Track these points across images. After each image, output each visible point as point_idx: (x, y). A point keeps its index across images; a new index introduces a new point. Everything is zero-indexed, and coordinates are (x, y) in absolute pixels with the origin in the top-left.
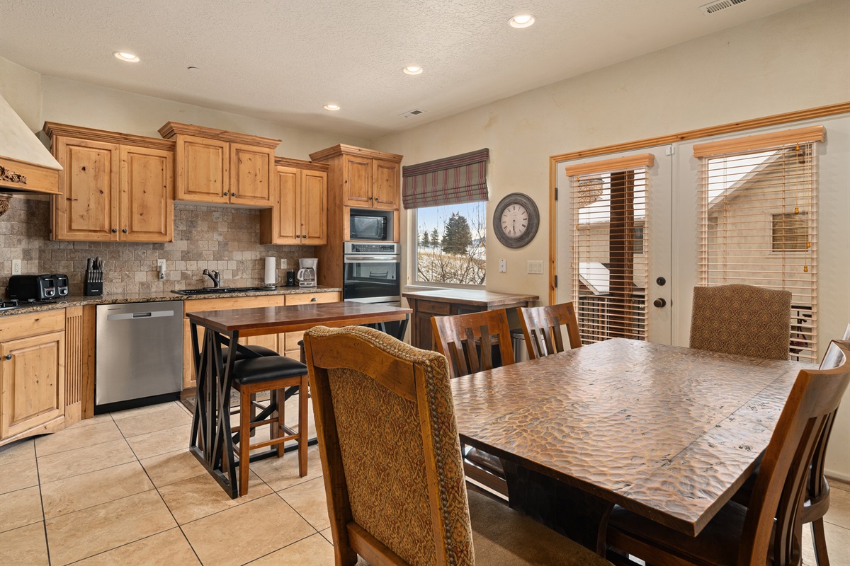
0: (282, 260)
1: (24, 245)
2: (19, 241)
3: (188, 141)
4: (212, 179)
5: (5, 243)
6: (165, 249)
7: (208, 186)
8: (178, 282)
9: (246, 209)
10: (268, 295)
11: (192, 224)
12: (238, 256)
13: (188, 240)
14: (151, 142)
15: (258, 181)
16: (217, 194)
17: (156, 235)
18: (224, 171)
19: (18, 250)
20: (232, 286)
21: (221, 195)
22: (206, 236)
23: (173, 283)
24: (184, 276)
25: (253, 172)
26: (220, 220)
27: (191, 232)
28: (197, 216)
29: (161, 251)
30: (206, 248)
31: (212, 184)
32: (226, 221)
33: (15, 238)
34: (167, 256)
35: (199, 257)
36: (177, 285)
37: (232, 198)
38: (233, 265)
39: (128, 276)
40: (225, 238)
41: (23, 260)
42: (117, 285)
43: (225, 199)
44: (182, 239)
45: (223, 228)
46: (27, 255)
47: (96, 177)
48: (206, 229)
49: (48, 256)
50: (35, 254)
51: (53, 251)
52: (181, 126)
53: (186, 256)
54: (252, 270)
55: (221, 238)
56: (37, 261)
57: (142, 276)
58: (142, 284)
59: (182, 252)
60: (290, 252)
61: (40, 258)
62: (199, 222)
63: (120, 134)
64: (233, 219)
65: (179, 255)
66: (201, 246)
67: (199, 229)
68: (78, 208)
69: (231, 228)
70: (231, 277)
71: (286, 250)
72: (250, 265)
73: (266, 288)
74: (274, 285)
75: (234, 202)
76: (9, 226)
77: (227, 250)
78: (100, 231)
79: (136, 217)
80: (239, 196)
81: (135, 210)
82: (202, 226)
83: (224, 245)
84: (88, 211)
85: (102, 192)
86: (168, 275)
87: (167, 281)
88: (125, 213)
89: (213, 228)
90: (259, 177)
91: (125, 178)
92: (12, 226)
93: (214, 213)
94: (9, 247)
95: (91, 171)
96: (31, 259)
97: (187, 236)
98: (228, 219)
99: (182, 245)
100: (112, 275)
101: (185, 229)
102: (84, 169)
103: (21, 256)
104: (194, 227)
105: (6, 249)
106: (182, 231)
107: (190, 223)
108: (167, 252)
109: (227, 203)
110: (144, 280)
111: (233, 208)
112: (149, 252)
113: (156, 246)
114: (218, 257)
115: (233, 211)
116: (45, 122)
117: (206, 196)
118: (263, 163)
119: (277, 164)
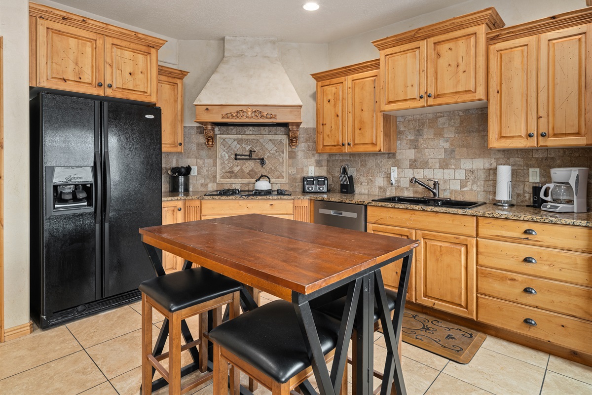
0: (531, 170)
1: (317, 157)
2: (313, 155)
3: (388, 53)
4: (409, 84)
5: (304, 156)
6: (397, 158)
7: (406, 92)
8: (407, 188)
9: (477, 109)
10: (449, 213)
11: (419, 132)
12: (467, 164)
13: (415, 148)
14: (365, 66)
15: (461, 73)
16: (415, 99)
17: (370, 146)
18: (421, 71)
19: (313, 160)
20: (459, 198)
21: (418, 98)
22: (432, 143)
23: (402, 189)
24: (414, 181)
25: (454, 64)
26: (447, 125)
27: (418, 141)
28: (423, 124)
29: (394, 160)
30: (432, 156)
31: (409, 89)
32: (452, 126)
33: (311, 153)
34: (397, 164)
35: (425, 165)
36: (406, 192)
37: (429, 99)
38: (461, 175)
39: (372, 181)
40: (451, 144)
41: (316, 166)
42: (365, 187)
43: (422, 102)
44: (410, 149)
45: (450, 134)
46: (319, 164)
47: (335, 105)
48: (432, 136)
49: (330, 164)
50: (324, 163)
51: (333, 161)
52: (380, 42)
53: (413, 165)
54: (486, 181)
55: (447, 145)
56: (326, 168)
57: (380, 181)
58: (380, 188)
59: (410, 160)
60: (547, 159)
61: (327, 166)
62: (426, 130)
63: (346, 67)
64: (461, 123)
65: (407, 163)
66: (427, 154)
67: (425, 137)
68: (327, 129)
69: (459, 133)
70: (458, 188)
71: (539, 155)
72: (482, 175)
73: (496, 204)
74: (507, 202)
75: (432, 104)
76: (306, 145)
77: (454, 158)
78: (337, 145)
79: (357, 131)
80: (438, 96)
81: (356, 126)
82: (428, 133)
83: (450, 153)
84: (331, 131)
85: (338, 116)
86: (398, 181)
87: (398, 186)
88: (351, 129)
89: (439, 134)
90: (461, 68)
91: (350, 101)
92: (309, 146)
93: (440, 119)
94: (307, 158)
95: (332, 102)
96: (322, 166)
97: (414, 145)
98: (455, 123)
99: (411, 154)
100: (363, 179)
101: (413, 138)
102: (329, 101)
103: (315, 164)
104: (421, 135)
105: (305, 160)
106: (410, 140)
107: (417, 133)
108: (398, 160)
109: (424, 107)
110: (382, 185)
111: (461, 110)
112: (385, 160)
113: (390, 155)
114: (444, 165)
115: (461, 114)
116: (312, 75)
117: (404, 103)
118: (468, 47)
119: (495, 41)
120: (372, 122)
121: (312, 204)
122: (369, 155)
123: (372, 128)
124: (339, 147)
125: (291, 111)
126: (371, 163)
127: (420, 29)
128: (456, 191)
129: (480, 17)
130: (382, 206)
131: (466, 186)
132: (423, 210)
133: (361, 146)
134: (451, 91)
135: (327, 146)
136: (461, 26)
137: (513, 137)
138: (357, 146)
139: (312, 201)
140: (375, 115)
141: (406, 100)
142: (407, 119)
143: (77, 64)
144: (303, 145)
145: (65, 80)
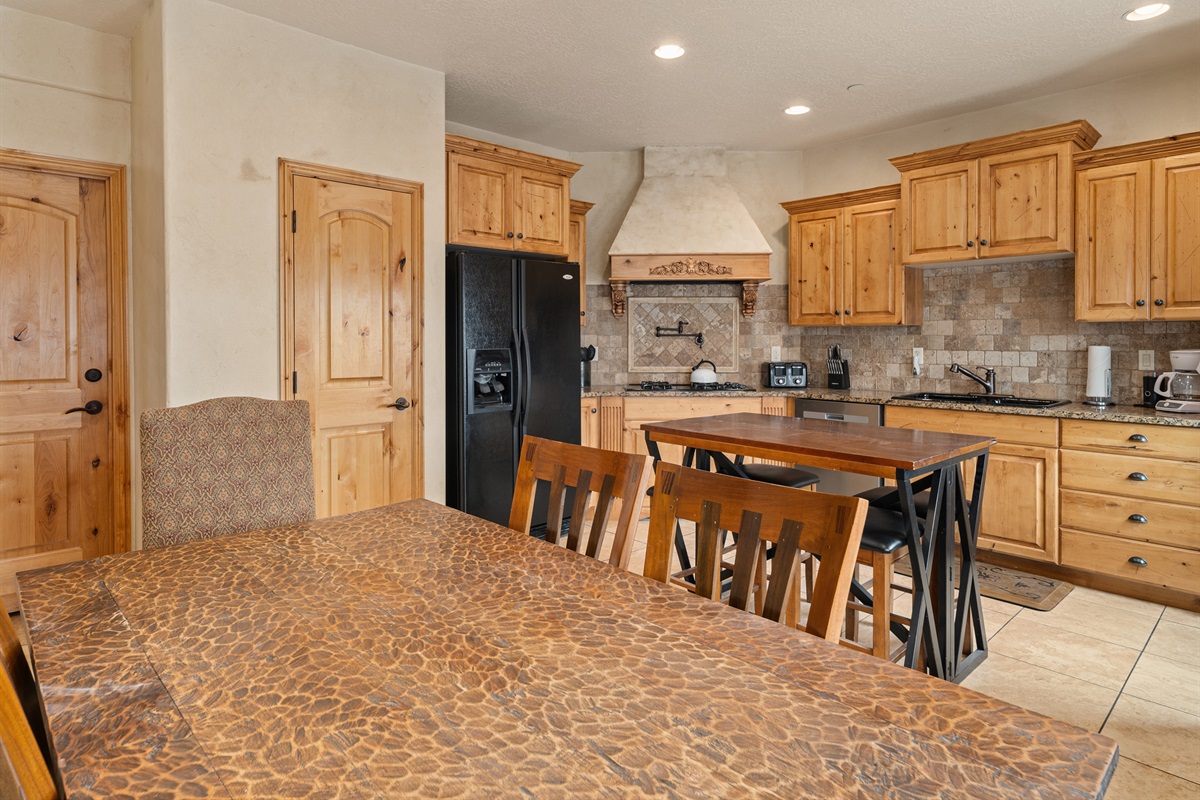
0: (1141, 352)
1: (784, 331)
2: (779, 328)
3: (915, 177)
4: (950, 225)
5: (764, 330)
6: (923, 334)
7: (944, 237)
8: (940, 381)
10: (1018, 414)
11: (960, 294)
12: (1040, 343)
13: (954, 319)
14: (875, 194)
15: (1033, 211)
16: (959, 246)
17: (883, 316)
18: (970, 206)
19: (778, 337)
21: (965, 246)
22: (982, 312)
23: (932, 382)
24: (953, 370)
25: (1022, 197)
26: (1007, 284)
27: (958, 307)
28: (967, 282)
29: (918, 337)
30: (983, 331)
31: (950, 232)
32: (1016, 286)
33: (774, 325)
34: (924, 343)
35: (970, 344)
36: (938, 386)
37: (982, 247)
38: (1030, 359)
39: (880, 369)
40: (1014, 313)
41: (784, 346)
42: (868, 379)
43: (972, 252)
44: (945, 319)
45: (1012, 298)
46: (787, 342)
47: (822, 252)
48: (983, 301)
49: (807, 343)
50: (797, 341)
51: (812, 337)
52: (903, 160)
53: (951, 344)
54: (1070, 368)
55: (1008, 315)
56: (799, 348)
57: (894, 370)
58: (895, 380)
59: (946, 337)
60: (1165, 336)
61: (801, 346)
62: (972, 291)
63: (842, 195)
64: (1031, 281)
65: (941, 342)
66: (974, 328)
67: (970, 302)
68: (808, 289)
69: (1026, 296)
70: (1025, 379)
71: (1155, 331)
72: (1065, 360)
75: (987, 255)
76: (768, 313)
77: (1019, 334)
78: (825, 314)
79: (861, 293)
80: (995, 244)
81: (859, 284)
82: (976, 296)
83: (1013, 326)
84: (815, 292)
85: (827, 268)
86: (925, 370)
87: (926, 378)
88: (849, 289)
89: (994, 298)
90: (1035, 203)
91: (849, 247)
92: (772, 313)
93: (995, 275)
94: (768, 334)
95: (817, 247)
96: (792, 346)
97: (953, 313)
98: (1020, 281)
99: (947, 327)
100: (864, 366)
101: (950, 303)
102: (812, 245)
103: (781, 343)
104: (963, 299)
105: (765, 336)
106: (946, 307)
107: (957, 295)
108: (925, 337)
109: (974, 258)
110: (897, 375)
111: (1031, 262)
112: (903, 337)
113: (912, 329)
114: (1002, 345)
116: (783, 204)
117: (942, 252)
118: (1044, 174)
119: (1086, 166)
120: (887, 279)
121: (790, 404)
122: (876, 330)
123: (887, 288)
124: (829, 316)
125: (754, 262)
126: (879, 341)
127: (968, 144)
128: (1022, 385)
129: (1064, 132)
130: (910, 406)
131: (1039, 377)
132: (977, 411)
133: (868, 316)
134: (1019, 237)
135: (808, 315)
136: (1034, 144)
137: (1113, 305)
138: (860, 316)
139: (790, 400)
140: (891, 270)
141: (945, 248)
142: (940, 274)
143: (487, 209)
144: (762, 312)
145: (475, 232)
